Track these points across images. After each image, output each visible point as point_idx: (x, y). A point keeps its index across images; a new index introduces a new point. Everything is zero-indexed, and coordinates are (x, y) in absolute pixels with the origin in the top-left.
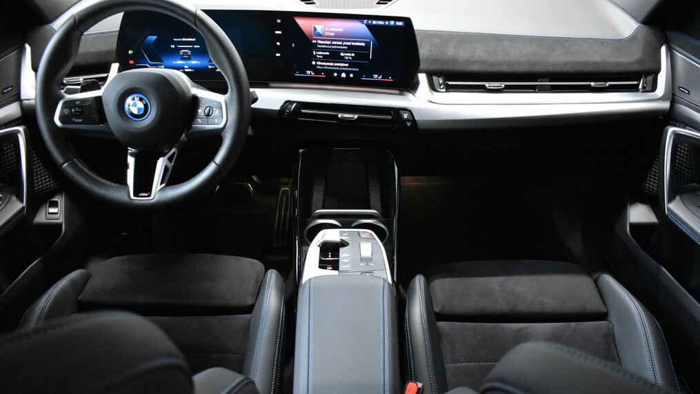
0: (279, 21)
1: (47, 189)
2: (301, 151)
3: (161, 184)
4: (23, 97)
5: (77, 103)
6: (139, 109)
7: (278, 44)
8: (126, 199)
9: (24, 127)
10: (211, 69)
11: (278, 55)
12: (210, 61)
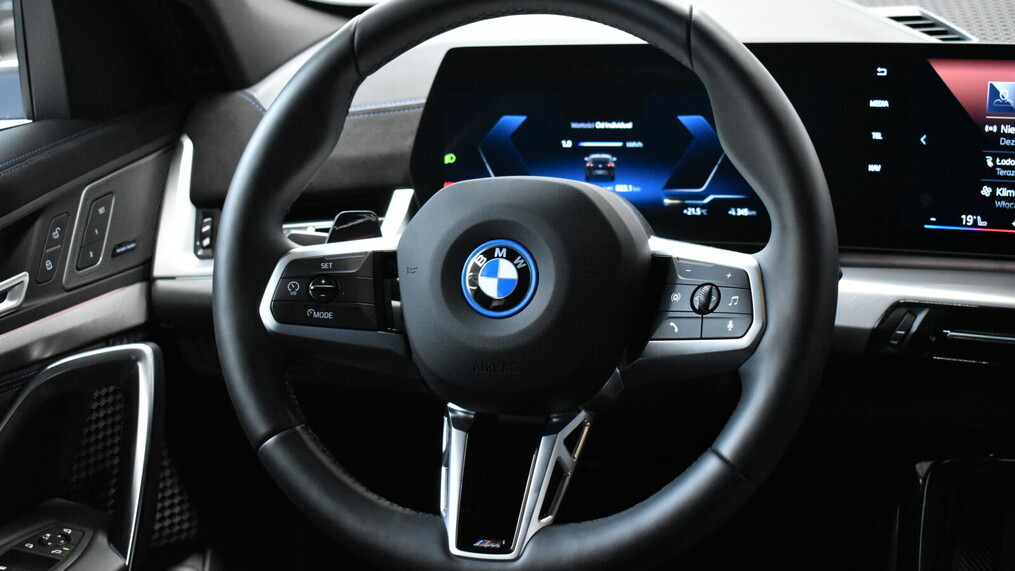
0: (882, 72)
1: (171, 535)
2: (922, 468)
3: (541, 517)
4: (158, 271)
5: (325, 266)
6: (502, 283)
7: (877, 136)
8: (437, 556)
9: (154, 345)
10: (671, 206)
11: (874, 168)
12: (668, 186)
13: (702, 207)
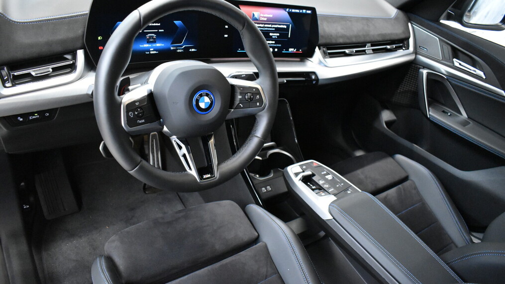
5: (137, 104)
7: (227, 27)
10: (173, 50)
11: (226, 36)
12: (172, 44)
13: (182, 49)
